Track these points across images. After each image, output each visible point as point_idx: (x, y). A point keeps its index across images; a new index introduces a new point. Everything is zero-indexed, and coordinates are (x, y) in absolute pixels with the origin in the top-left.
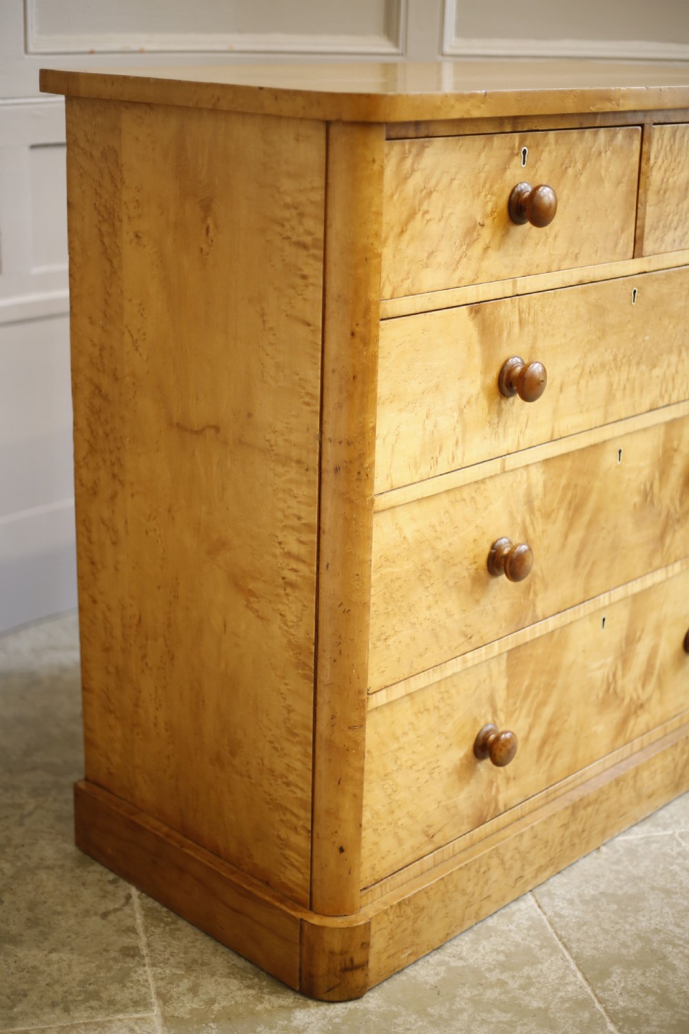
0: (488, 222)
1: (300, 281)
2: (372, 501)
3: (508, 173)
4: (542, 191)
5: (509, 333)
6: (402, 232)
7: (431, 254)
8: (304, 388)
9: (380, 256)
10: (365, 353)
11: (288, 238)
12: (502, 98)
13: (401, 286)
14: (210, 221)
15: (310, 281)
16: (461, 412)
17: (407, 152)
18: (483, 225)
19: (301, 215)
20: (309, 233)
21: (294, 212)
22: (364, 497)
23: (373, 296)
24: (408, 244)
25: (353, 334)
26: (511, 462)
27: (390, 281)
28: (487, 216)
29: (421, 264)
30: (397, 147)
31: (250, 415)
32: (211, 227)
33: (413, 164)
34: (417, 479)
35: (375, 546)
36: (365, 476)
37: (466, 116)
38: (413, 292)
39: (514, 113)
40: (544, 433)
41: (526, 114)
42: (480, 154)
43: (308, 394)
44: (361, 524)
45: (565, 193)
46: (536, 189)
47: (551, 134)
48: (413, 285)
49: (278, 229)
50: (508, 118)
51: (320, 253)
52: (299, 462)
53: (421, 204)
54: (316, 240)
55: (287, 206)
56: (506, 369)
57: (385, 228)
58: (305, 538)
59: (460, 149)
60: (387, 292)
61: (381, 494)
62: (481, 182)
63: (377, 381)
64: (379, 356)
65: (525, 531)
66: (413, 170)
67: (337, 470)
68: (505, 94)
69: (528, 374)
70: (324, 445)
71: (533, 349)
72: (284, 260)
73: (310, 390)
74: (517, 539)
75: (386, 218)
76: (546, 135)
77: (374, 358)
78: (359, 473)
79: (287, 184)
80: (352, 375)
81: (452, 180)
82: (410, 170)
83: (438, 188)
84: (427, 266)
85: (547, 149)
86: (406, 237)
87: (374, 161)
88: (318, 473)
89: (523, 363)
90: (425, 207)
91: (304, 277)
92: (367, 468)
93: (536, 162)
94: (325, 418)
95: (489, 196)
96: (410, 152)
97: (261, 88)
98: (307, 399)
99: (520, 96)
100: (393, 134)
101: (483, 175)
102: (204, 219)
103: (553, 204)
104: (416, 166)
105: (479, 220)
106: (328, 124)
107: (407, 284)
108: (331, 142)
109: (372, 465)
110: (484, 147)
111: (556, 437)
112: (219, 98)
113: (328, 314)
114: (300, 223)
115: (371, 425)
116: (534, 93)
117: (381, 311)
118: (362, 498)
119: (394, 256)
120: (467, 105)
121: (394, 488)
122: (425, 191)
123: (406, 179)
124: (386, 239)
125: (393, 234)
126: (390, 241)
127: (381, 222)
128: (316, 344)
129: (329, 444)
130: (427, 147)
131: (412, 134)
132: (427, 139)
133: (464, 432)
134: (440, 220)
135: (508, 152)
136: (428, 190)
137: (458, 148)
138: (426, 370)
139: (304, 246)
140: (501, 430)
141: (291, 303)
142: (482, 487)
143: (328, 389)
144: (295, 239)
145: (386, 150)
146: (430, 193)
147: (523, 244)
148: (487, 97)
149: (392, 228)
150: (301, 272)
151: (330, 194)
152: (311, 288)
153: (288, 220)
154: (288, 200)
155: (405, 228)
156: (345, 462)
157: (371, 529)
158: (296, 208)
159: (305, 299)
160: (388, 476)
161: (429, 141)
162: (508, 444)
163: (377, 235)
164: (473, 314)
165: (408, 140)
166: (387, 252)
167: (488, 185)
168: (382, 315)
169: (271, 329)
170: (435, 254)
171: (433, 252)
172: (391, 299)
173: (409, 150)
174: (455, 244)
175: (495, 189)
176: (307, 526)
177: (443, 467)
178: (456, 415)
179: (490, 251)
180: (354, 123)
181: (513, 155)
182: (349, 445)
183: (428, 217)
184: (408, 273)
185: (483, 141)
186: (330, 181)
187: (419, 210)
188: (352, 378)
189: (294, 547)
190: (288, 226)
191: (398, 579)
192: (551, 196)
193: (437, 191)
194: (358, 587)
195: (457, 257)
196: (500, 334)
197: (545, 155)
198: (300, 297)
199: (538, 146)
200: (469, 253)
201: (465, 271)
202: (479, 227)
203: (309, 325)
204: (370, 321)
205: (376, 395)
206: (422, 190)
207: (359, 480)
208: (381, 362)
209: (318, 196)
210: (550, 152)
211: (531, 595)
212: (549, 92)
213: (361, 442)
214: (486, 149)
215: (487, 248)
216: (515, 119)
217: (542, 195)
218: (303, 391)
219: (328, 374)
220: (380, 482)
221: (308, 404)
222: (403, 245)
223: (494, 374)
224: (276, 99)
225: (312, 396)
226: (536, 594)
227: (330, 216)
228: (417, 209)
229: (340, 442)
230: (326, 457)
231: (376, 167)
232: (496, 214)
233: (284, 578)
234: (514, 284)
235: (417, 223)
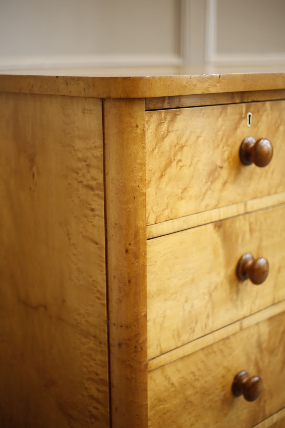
0: (226, 165)
1: (90, 213)
2: (146, 365)
3: (239, 132)
4: (263, 142)
5: (243, 239)
6: (162, 176)
7: (185, 190)
8: (96, 287)
9: (145, 194)
10: (136, 264)
11: (81, 182)
12: (232, 79)
13: (163, 214)
14: (34, 169)
15: (96, 213)
16: (210, 295)
17: (163, 119)
18: (221, 168)
19: (89, 166)
20: (95, 179)
21: (84, 164)
22: (140, 363)
23: (141, 224)
24: (166, 184)
25: (127, 251)
26: (246, 323)
27: (153, 212)
28: (224, 161)
29: (177, 198)
30: (155, 116)
31: (64, 301)
32: (36, 174)
33: (168, 127)
34: (180, 344)
35: (150, 394)
36: (140, 349)
37: (206, 92)
38: (172, 217)
39: (241, 89)
40: (269, 300)
41: (249, 90)
42: (218, 118)
43: (98, 291)
44: (139, 381)
45: (278, 143)
46: (258, 142)
47: (268, 104)
48: (171, 213)
49: (75, 175)
50: (237, 93)
51: (102, 193)
52: (95, 337)
53: (175, 155)
54: (99, 184)
55: (80, 160)
56: (242, 263)
57: (148, 174)
58: (102, 388)
59: (203, 116)
60: (151, 219)
61: (154, 358)
62: (220, 137)
63: (146, 283)
64: (148, 265)
65: (257, 364)
66: (168, 132)
67: (120, 345)
68: (234, 76)
69: (257, 266)
70: (111, 328)
71: (260, 247)
72: (79, 197)
73: (99, 289)
74: (252, 371)
75: (148, 167)
76: (264, 104)
77: (144, 267)
78: (136, 347)
79: (79, 144)
80: (127, 280)
81: (198, 137)
82: (166, 132)
83: (188, 144)
84: (181, 198)
85: (265, 114)
86: (165, 179)
87: (137, 126)
88: (107, 346)
89: (253, 258)
90: (178, 157)
91: (92, 210)
92: (142, 343)
93: (258, 122)
94: (110, 309)
95: (225, 148)
96: (165, 119)
97: (57, 77)
98: (98, 295)
99: (245, 78)
100: (152, 107)
101: (220, 133)
102: (31, 168)
103: (270, 152)
104: (170, 129)
105: (219, 163)
106: (103, 100)
107: (167, 213)
108: (105, 114)
109: (145, 341)
110: (221, 114)
111: (276, 301)
112: (33, 85)
113: (108, 237)
114: (88, 172)
115: (143, 314)
116: (255, 75)
117: (147, 234)
118: (138, 364)
119: (156, 194)
120: (207, 84)
121: (163, 353)
122: (178, 146)
123: (163, 138)
124: (150, 182)
125: (154, 178)
126: (153, 183)
127: (145, 170)
128: (102, 257)
129: (114, 327)
130: (179, 115)
131: (166, 106)
132: (178, 109)
133: (213, 308)
134: (190, 166)
135: (238, 117)
136: (181, 146)
137: (202, 115)
138: (184, 270)
139: (91, 188)
140: (239, 303)
141: (85, 228)
142: (227, 341)
143: (111, 289)
144: (85, 183)
145: (147, 118)
146: (182, 147)
147: (250, 178)
148: (221, 78)
149: (154, 174)
150: (90, 206)
151: (107, 151)
152: (97, 218)
153: (81, 170)
154: (80, 155)
155: (164, 173)
156: (126, 340)
157: (146, 384)
158: (85, 161)
159: (94, 226)
160: (158, 346)
161: (180, 111)
162: (244, 311)
163: (142, 180)
164: (217, 229)
165: (164, 111)
166: (150, 191)
167: (224, 140)
168: (148, 236)
169: (74, 244)
170: (187, 190)
171: (185, 189)
172: (156, 224)
173: (165, 117)
174: (202, 181)
175: (230, 142)
176: (102, 381)
177: (199, 333)
178: (207, 297)
179: (228, 185)
180: (120, 99)
181: (241, 119)
182: (127, 328)
183: (181, 164)
184: (168, 204)
185: (220, 110)
186: (106, 142)
187: (174, 159)
188: (127, 282)
189: (95, 393)
190: (81, 173)
191: (168, 411)
192: (269, 146)
193: (187, 145)
194: (139, 423)
195: (203, 191)
196: (237, 240)
197: (264, 118)
198: (91, 224)
199: (258, 111)
200: (212, 187)
201: (210, 200)
202: (219, 169)
203: (97, 244)
204: (139, 241)
205: (146, 293)
206: (176, 146)
207: (136, 352)
208: (148, 268)
209: (99, 153)
210: (267, 116)
211: (262, 403)
212: (265, 75)
213: (136, 326)
214: (223, 115)
215: (225, 183)
216: (242, 94)
217: (262, 145)
218: (95, 289)
219: (111, 279)
220: (151, 351)
221: (99, 298)
222: (163, 185)
223: (233, 266)
224: (67, 84)
225: (101, 293)
226: (265, 402)
227: (107, 167)
228: (173, 159)
229: (121, 326)
230: (112, 336)
231: (139, 131)
232: (231, 160)
233: (90, 412)
234: (246, 205)
235: (173, 169)
